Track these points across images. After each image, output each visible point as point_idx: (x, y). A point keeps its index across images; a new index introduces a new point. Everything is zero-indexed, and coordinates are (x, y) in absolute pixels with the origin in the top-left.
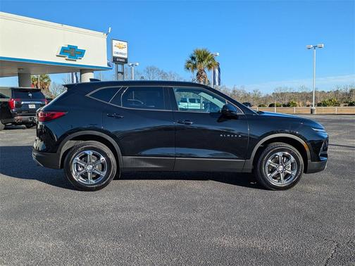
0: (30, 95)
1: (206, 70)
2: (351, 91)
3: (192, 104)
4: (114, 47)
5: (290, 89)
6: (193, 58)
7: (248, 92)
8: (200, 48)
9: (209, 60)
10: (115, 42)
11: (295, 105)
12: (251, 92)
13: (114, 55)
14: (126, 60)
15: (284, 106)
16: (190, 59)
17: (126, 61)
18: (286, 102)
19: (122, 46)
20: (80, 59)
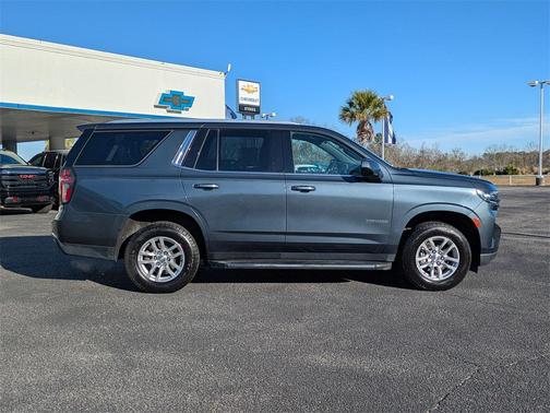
1: (372, 121)
4: (240, 91)
5: (511, 147)
6: (351, 104)
7: (444, 152)
9: (375, 106)
10: (241, 83)
11: (515, 172)
12: (450, 152)
13: (241, 102)
14: (258, 108)
15: (498, 173)
16: (348, 106)
17: (258, 110)
18: (502, 168)
19: (251, 89)
20: (187, 110)
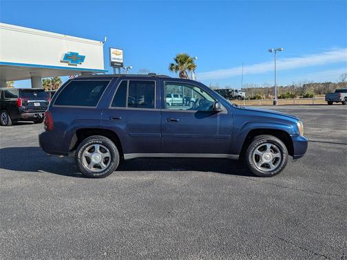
0: (36, 94)
2: (304, 86)
3: (176, 99)
4: (112, 54)
5: (255, 85)
8: (182, 53)
9: (189, 62)
10: (112, 49)
11: (259, 98)
13: (112, 60)
14: (122, 64)
15: (251, 99)
17: (122, 65)
18: (253, 95)
19: (118, 53)
20: (81, 64)
